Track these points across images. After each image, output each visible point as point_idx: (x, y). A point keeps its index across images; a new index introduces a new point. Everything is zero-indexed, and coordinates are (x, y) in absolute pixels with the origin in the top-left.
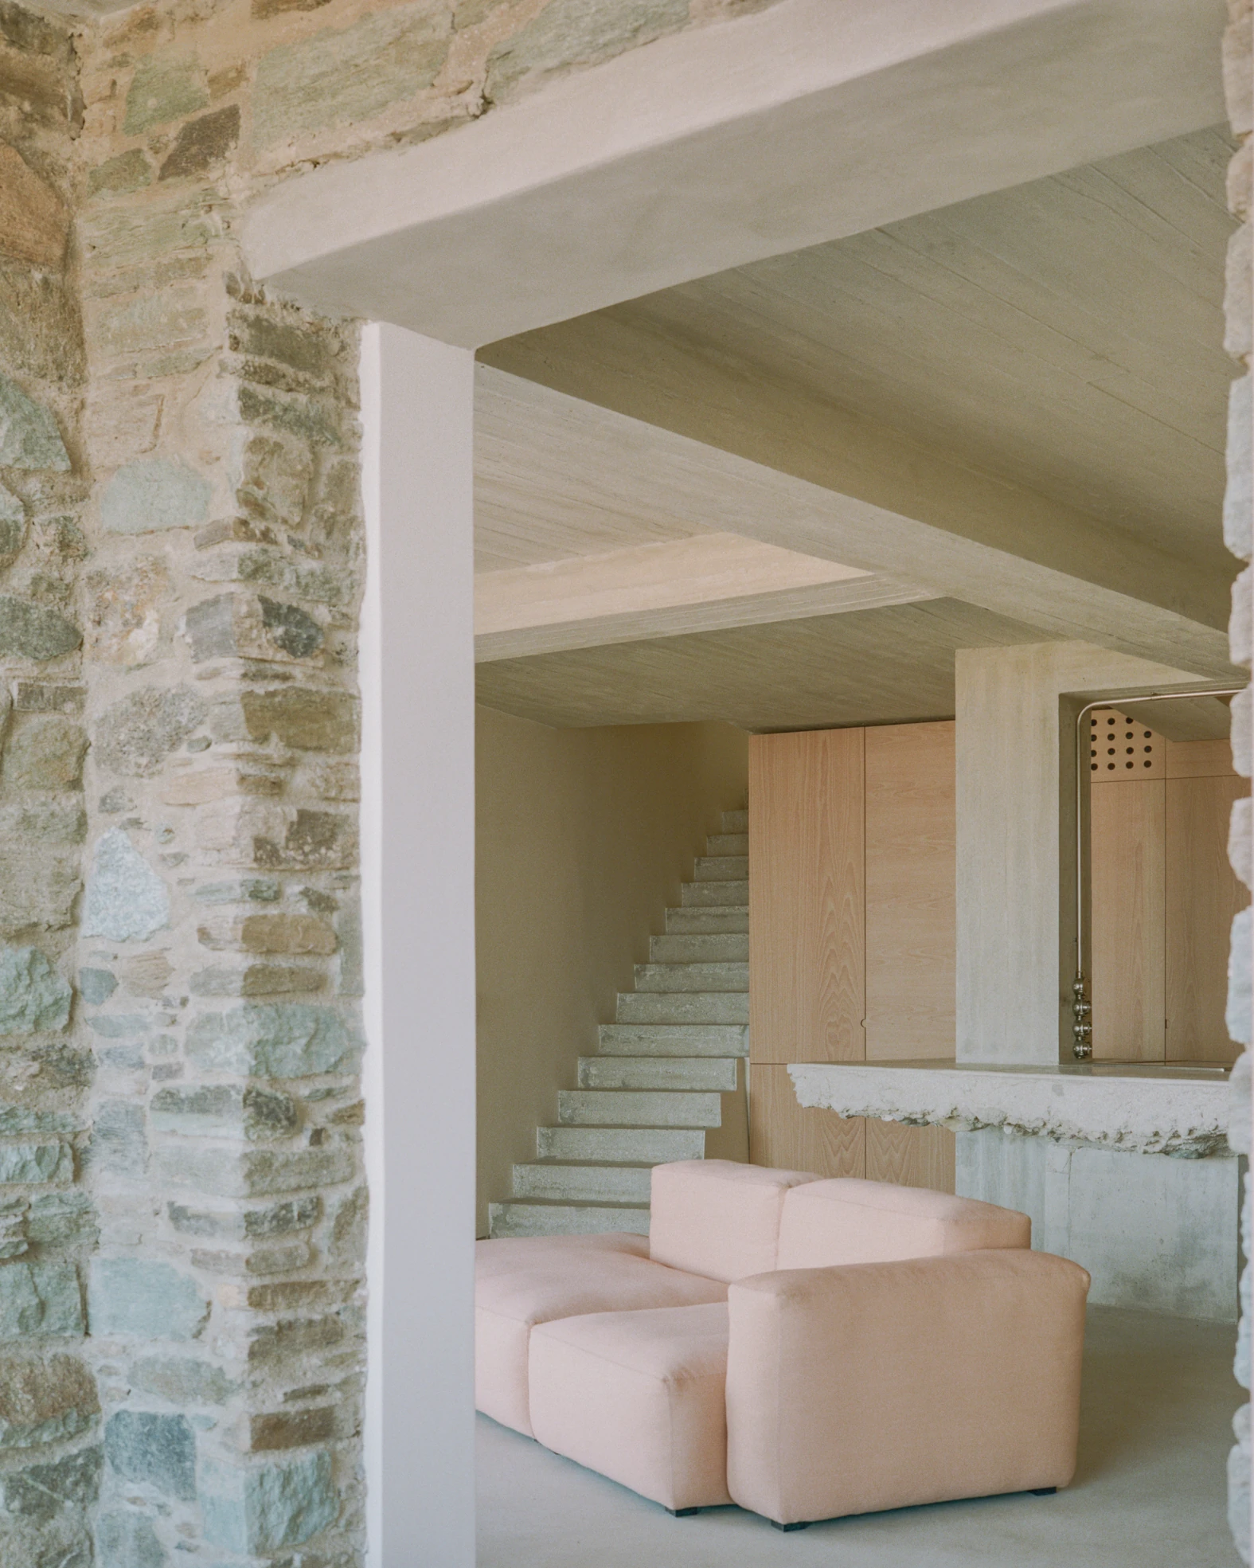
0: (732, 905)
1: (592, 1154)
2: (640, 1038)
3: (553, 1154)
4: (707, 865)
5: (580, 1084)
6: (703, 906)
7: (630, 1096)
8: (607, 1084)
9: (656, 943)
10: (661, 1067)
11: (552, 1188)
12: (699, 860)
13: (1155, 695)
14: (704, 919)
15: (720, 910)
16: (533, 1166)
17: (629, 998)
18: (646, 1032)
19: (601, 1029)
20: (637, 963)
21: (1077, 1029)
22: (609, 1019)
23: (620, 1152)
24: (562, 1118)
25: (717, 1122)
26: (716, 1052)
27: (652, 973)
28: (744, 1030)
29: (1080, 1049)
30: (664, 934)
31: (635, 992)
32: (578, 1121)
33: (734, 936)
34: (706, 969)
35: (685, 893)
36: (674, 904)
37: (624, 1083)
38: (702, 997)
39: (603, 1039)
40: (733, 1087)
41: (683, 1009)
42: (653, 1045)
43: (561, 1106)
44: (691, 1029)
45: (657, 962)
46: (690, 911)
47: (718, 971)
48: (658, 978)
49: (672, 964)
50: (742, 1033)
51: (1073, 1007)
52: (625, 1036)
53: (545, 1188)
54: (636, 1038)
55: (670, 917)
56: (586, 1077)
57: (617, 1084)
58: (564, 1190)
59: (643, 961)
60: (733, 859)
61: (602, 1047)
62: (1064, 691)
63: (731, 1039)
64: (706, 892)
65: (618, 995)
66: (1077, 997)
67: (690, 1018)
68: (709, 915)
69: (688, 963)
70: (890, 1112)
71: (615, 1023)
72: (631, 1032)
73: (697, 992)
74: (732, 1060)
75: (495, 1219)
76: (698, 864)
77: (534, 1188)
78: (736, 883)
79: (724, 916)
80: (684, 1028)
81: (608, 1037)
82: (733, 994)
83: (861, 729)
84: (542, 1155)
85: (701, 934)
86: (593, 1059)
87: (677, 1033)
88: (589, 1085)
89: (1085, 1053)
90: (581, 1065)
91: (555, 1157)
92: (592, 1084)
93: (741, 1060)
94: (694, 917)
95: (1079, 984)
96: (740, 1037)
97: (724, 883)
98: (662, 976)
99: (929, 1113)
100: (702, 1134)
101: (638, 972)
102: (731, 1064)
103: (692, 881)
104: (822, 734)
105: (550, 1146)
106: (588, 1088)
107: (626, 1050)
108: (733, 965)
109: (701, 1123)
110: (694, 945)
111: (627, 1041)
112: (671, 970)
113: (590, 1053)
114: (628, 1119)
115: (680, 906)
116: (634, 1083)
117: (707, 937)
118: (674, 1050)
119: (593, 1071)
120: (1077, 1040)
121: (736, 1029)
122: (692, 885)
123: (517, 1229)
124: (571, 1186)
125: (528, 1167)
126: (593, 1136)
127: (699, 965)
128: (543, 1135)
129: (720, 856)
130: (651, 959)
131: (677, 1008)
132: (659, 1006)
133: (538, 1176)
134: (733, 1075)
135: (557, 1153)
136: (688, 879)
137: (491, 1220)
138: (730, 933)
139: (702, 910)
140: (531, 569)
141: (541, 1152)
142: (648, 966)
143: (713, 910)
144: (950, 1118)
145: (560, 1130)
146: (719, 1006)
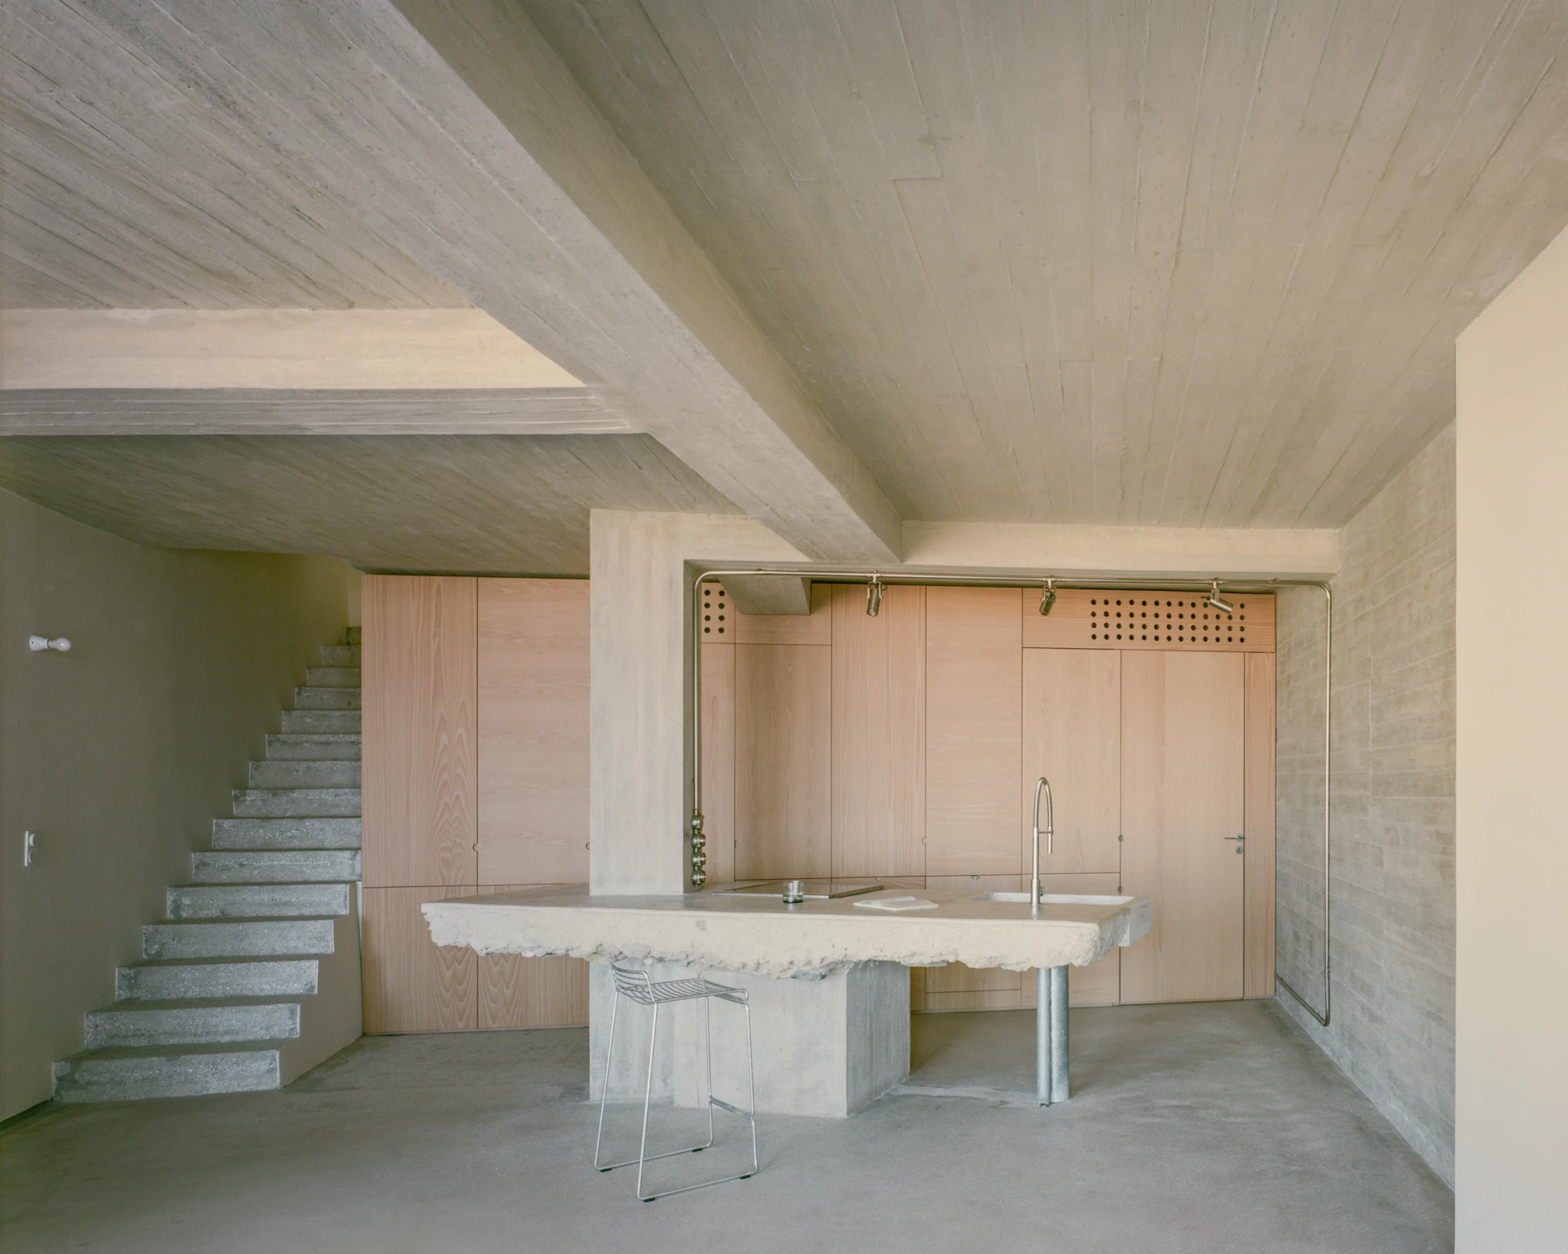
0: (336, 733)
1: (185, 992)
2: (242, 865)
3: (135, 996)
4: (308, 694)
5: (169, 915)
6: (305, 734)
7: (229, 927)
8: (202, 914)
9: (256, 769)
10: (264, 895)
11: (136, 1035)
12: (300, 689)
13: (760, 570)
14: (307, 745)
15: (323, 738)
16: (109, 1014)
17: (227, 824)
18: (247, 860)
19: (195, 858)
20: (235, 789)
21: (695, 860)
22: (205, 847)
23: (220, 987)
24: (148, 955)
25: (331, 949)
26: (327, 877)
27: (253, 798)
28: (354, 856)
29: (697, 877)
30: (265, 760)
31: (234, 818)
32: (167, 956)
33: (340, 763)
34: (312, 794)
35: (286, 722)
36: (275, 731)
37: (222, 912)
38: (308, 823)
39: (197, 867)
40: (345, 912)
41: (289, 834)
42: (256, 872)
43: (147, 941)
44: (298, 855)
45: (257, 788)
46: (293, 738)
47: (323, 795)
48: (259, 803)
49: (275, 790)
50: (353, 858)
51: (692, 840)
52: (225, 865)
53: (127, 1036)
54: (237, 866)
55: (270, 743)
56: (177, 907)
57: (214, 913)
58: (151, 1036)
59: (243, 787)
60: (336, 690)
61: (196, 874)
62: (688, 558)
63: (343, 864)
64: (309, 720)
65: (215, 821)
66: (694, 832)
67: (296, 843)
68: (313, 742)
69: (292, 789)
70: (532, 949)
71: (211, 850)
72: (231, 860)
73: (302, 818)
74: (343, 885)
75: (60, 1079)
76: (299, 693)
77: (112, 1037)
78: (337, 713)
79: (327, 743)
80: (291, 854)
81: (202, 865)
82: (342, 820)
83: (474, 579)
84: (123, 997)
85: (304, 760)
86: (185, 889)
87: (284, 859)
88: (181, 916)
89: (702, 881)
90: (170, 898)
91: (138, 998)
92: (184, 915)
93: (353, 883)
94: (297, 744)
95: (697, 820)
96: (350, 862)
97: (327, 712)
98: (264, 801)
99: (572, 949)
100: (316, 963)
101: (236, 798)
102: (344, 889)
103: (294, 710)
104: (437, 580)
105: (131, 988)
106: (179, 921)
107: (224, 878)
108: (339, 791)
109: (313, 951)
110: (298, 771)
111: (226, 868)
112: (274, 795)
113: (183, 884)
114: (228, 951)
115: (281, 733)
116: (234, 912)
117: (311, 764)
118: (280, 876)
119: (186, 901)
120: (694, 869)
121: (347, 854)
122: (294, 713)
123: (90, 1087)
124: (160, 1031)
125: (104, 1015)
126: (188, 974)
127: (305, 791)
128: (123, 976)
129: (322, 686)
130: (251, 784)
131: (282, 833)
132: (261, 831)
133: (118, 1024)
134: (345, 899)
135: (143, 994)
136: (288, 708)
137: (54, 1080)
138: (335, 760)
139: (304, 738)
140: (116, 314)
141: (120, 994)
142: (248, 791)
143: (316, 738)
144: (595, 953)
145: (146, 969)
146: (328, 832)
